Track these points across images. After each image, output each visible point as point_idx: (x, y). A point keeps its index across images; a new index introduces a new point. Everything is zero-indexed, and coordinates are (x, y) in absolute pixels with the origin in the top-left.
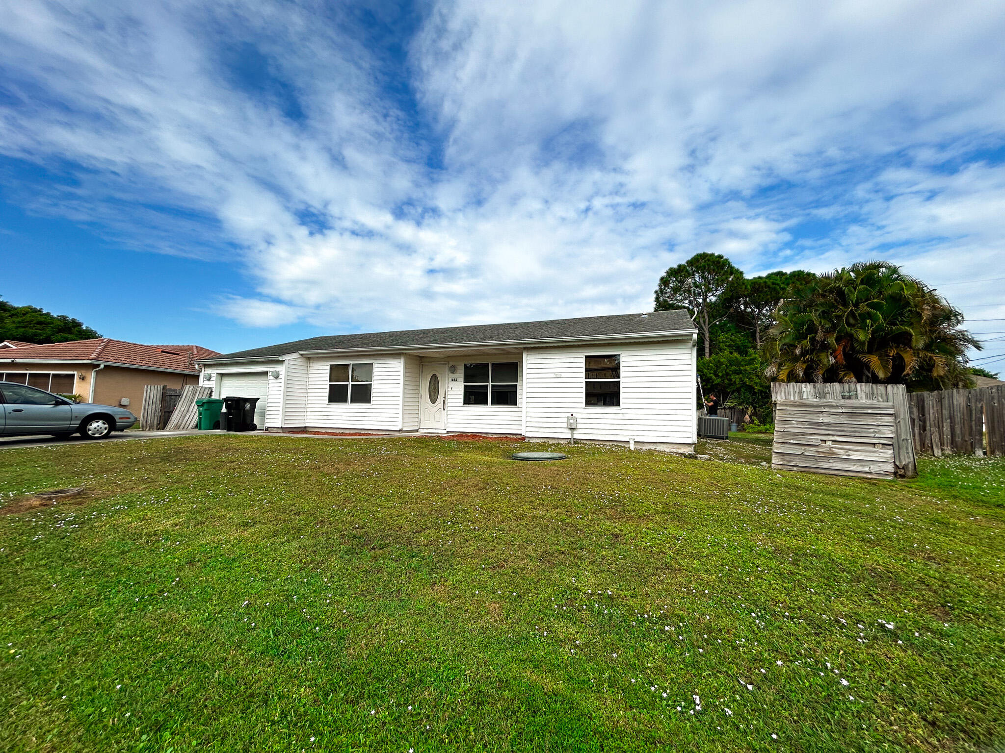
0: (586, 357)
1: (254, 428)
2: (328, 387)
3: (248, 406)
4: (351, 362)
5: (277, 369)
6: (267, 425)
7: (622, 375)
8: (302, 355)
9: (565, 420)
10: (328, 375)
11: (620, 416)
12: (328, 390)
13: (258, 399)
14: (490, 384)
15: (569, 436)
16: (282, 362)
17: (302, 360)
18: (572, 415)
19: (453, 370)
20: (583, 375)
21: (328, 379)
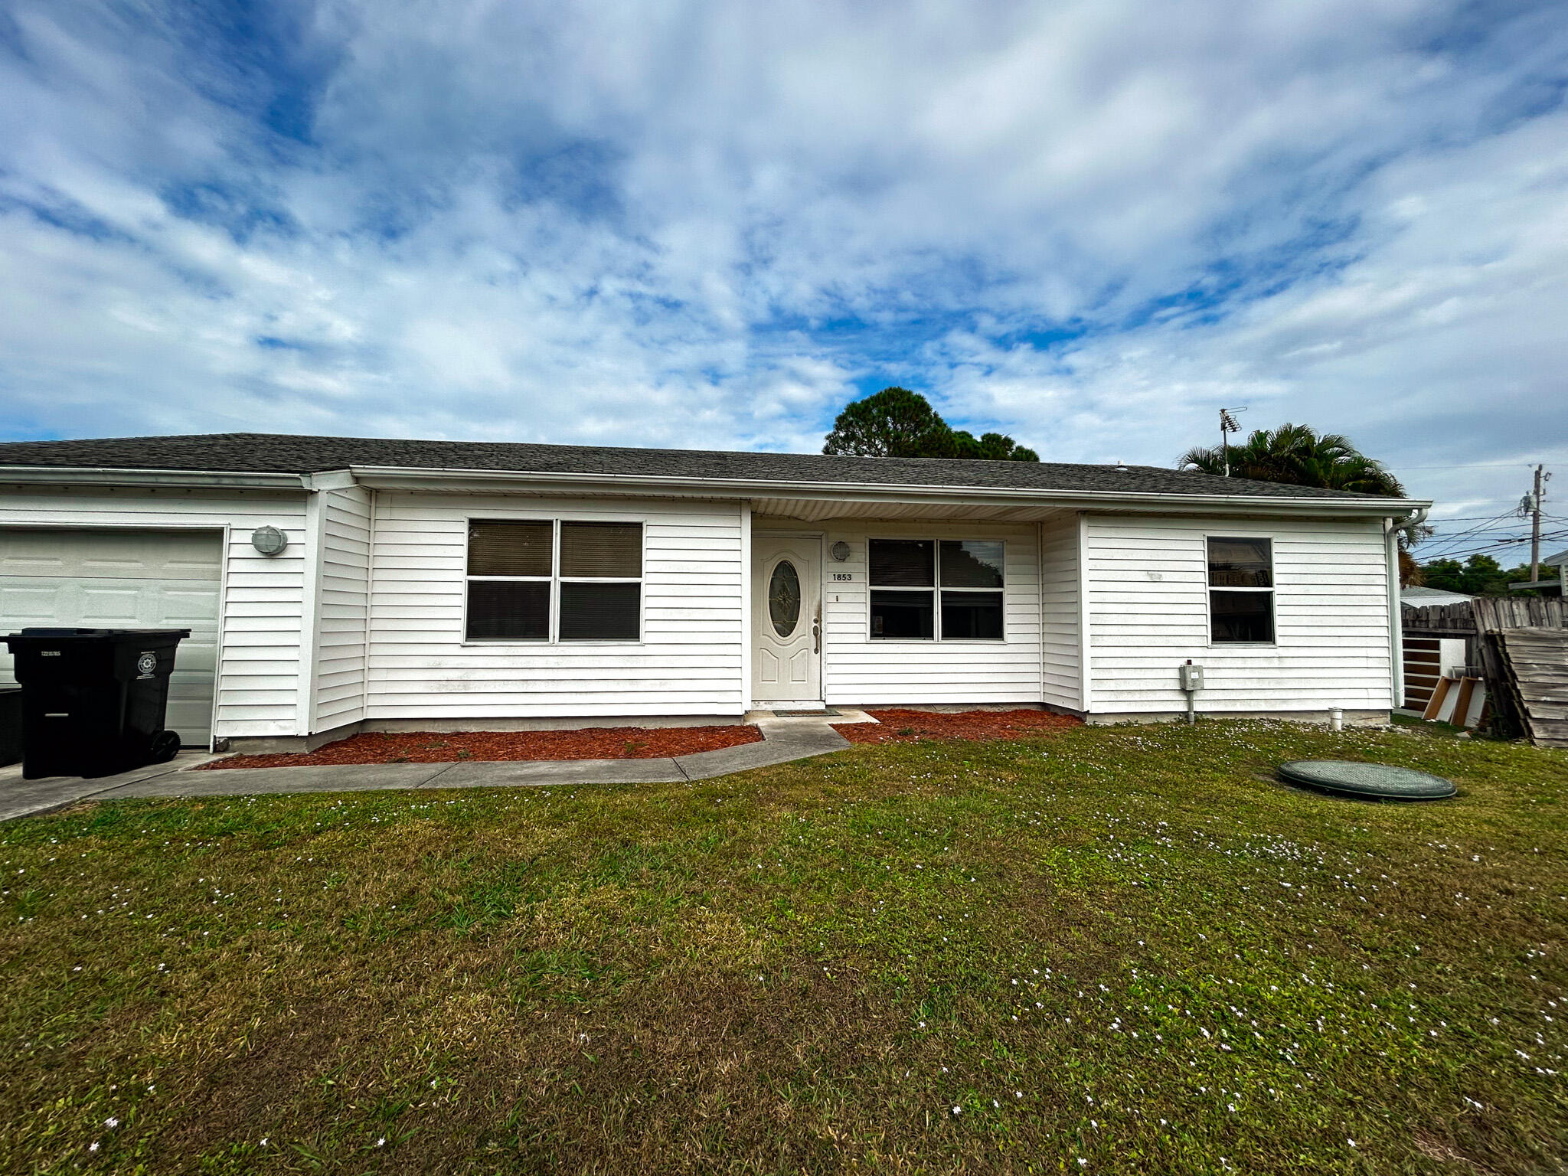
0: (1210, 539)
1: (167, 747)
2: (463, 589)
3: (147, 663)
4: (556, 516)
5: (278, 524)
6: (222, 732)
7: (1276, 579)
8: (357, 479)
9: (1176, 674)
10: (464, 552)
11: (1276, 663)
12: (462, 601)
13: (185, 633)
14: (937, 590)
15: (1183, 708)
16: (303, 497)
17: (357, 496)
18: (1189, 662)
19: (841, 552)
20: (1204, 577)
21: (463, 564)
